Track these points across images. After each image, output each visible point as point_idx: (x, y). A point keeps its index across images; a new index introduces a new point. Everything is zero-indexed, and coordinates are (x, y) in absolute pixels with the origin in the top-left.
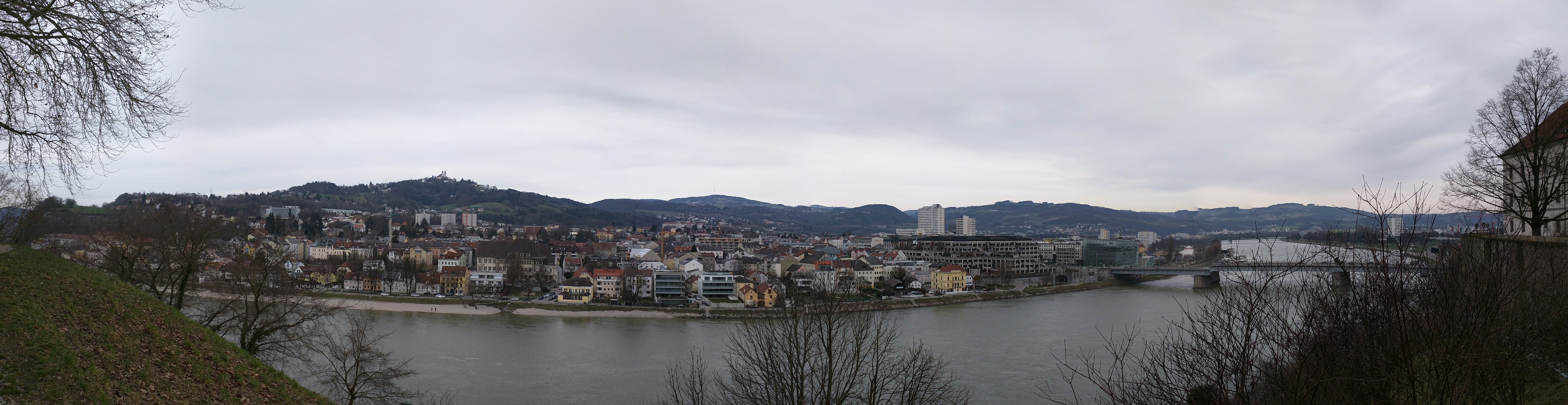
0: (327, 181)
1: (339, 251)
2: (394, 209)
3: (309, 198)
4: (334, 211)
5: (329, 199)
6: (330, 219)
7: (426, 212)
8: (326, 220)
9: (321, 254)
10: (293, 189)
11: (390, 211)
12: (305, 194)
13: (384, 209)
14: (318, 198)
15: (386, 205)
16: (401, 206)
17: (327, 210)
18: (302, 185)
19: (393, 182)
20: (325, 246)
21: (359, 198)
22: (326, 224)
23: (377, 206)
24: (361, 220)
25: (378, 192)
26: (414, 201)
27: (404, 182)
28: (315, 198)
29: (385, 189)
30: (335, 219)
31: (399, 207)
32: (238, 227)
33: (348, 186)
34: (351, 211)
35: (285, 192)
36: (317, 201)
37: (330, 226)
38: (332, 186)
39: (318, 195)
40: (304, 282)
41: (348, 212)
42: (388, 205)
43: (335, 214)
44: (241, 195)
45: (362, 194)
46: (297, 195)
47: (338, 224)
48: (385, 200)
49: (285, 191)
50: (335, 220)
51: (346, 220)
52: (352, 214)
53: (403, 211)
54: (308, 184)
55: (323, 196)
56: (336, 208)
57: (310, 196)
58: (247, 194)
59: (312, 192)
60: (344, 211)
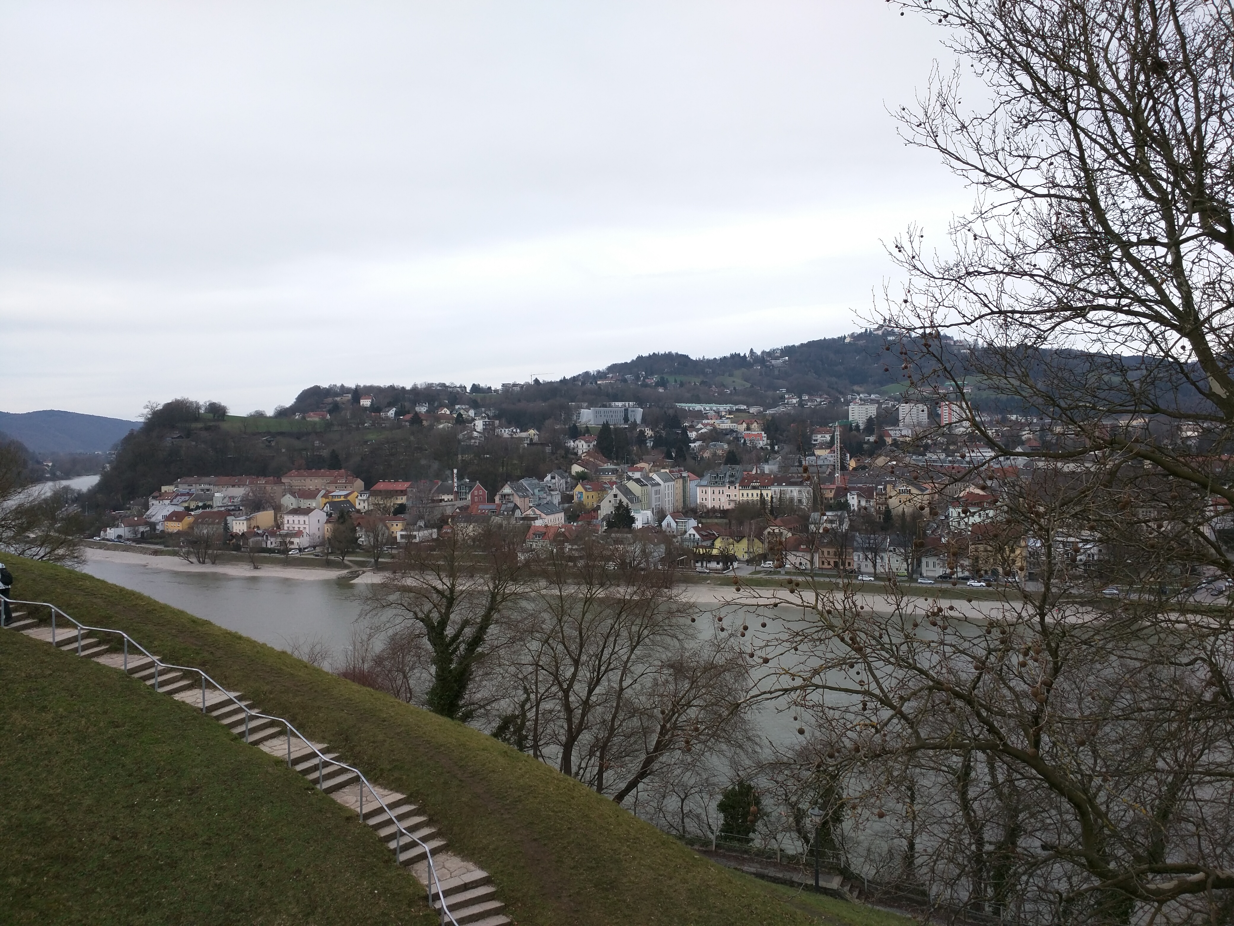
0: (674, 352)
1: (750, 492)
2: (800, 397)
3: (645, 385)
4: (698, 407)
5: (682, 385)
6: (700, 426)
7: (861, 399)
8: (692, 427)
9: (717, 499)
10: (613, 368)
11: (794, 401)
12: (637, 378)
13: (782, 398)
14: (662, 383)
15: (784, 390)
16: (812, 391)
17: (686, 406)
18: (629, 361)
19: (791, 344)
20: (723, 484)
21: (732, 379)
22: (693, 435)
23: (770, 393)
24: (755, 424)
25: (767, 366)
26: (834, 379)
27: (811, 344)
28: (658, 384)
29: (777, 358)
30: (708, 424)
31: (810, 394)
32: (548, 449)
33: (712, 358)
34: (728, 407)
35: (601, 375)
36: (661, 390)
37: (701, 438)
38: (685, 358)
39: (662, 378)
40: (710, 558)
41: (722, 408)
42: (788, 391)
43: (701, 416)
44: (528, 385)
45: (738, 373)
46: (625, 381)
47: (716, 435)
48: (780, 381)
49: (599, 372)
50: (709, 427)
51: (726, 425)
52: (730, 412)
53: (818, 400)
54: (640, 358)
55: (671, 379)
56: (699, 401)
57: (648, 381)
58: (536, 381)
59: (650, 373)
60: (715, 407)
